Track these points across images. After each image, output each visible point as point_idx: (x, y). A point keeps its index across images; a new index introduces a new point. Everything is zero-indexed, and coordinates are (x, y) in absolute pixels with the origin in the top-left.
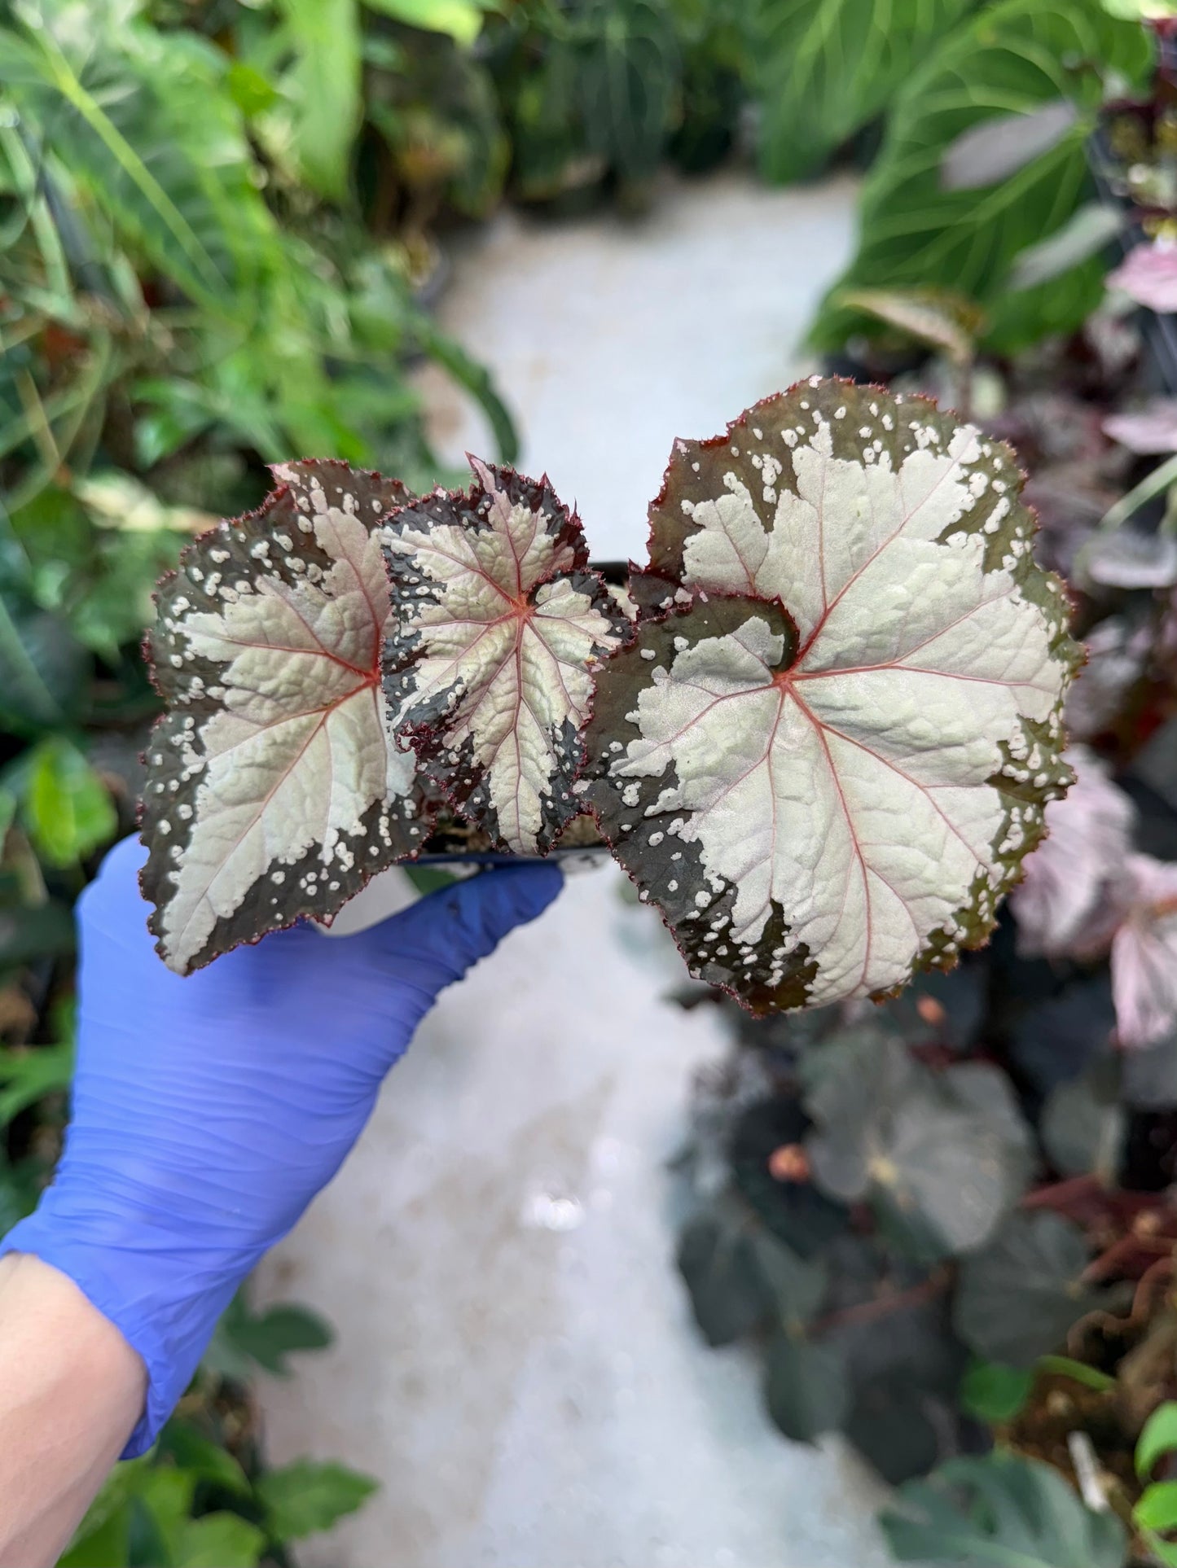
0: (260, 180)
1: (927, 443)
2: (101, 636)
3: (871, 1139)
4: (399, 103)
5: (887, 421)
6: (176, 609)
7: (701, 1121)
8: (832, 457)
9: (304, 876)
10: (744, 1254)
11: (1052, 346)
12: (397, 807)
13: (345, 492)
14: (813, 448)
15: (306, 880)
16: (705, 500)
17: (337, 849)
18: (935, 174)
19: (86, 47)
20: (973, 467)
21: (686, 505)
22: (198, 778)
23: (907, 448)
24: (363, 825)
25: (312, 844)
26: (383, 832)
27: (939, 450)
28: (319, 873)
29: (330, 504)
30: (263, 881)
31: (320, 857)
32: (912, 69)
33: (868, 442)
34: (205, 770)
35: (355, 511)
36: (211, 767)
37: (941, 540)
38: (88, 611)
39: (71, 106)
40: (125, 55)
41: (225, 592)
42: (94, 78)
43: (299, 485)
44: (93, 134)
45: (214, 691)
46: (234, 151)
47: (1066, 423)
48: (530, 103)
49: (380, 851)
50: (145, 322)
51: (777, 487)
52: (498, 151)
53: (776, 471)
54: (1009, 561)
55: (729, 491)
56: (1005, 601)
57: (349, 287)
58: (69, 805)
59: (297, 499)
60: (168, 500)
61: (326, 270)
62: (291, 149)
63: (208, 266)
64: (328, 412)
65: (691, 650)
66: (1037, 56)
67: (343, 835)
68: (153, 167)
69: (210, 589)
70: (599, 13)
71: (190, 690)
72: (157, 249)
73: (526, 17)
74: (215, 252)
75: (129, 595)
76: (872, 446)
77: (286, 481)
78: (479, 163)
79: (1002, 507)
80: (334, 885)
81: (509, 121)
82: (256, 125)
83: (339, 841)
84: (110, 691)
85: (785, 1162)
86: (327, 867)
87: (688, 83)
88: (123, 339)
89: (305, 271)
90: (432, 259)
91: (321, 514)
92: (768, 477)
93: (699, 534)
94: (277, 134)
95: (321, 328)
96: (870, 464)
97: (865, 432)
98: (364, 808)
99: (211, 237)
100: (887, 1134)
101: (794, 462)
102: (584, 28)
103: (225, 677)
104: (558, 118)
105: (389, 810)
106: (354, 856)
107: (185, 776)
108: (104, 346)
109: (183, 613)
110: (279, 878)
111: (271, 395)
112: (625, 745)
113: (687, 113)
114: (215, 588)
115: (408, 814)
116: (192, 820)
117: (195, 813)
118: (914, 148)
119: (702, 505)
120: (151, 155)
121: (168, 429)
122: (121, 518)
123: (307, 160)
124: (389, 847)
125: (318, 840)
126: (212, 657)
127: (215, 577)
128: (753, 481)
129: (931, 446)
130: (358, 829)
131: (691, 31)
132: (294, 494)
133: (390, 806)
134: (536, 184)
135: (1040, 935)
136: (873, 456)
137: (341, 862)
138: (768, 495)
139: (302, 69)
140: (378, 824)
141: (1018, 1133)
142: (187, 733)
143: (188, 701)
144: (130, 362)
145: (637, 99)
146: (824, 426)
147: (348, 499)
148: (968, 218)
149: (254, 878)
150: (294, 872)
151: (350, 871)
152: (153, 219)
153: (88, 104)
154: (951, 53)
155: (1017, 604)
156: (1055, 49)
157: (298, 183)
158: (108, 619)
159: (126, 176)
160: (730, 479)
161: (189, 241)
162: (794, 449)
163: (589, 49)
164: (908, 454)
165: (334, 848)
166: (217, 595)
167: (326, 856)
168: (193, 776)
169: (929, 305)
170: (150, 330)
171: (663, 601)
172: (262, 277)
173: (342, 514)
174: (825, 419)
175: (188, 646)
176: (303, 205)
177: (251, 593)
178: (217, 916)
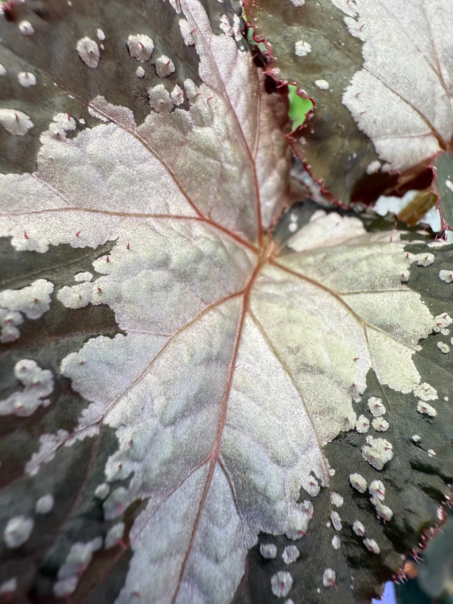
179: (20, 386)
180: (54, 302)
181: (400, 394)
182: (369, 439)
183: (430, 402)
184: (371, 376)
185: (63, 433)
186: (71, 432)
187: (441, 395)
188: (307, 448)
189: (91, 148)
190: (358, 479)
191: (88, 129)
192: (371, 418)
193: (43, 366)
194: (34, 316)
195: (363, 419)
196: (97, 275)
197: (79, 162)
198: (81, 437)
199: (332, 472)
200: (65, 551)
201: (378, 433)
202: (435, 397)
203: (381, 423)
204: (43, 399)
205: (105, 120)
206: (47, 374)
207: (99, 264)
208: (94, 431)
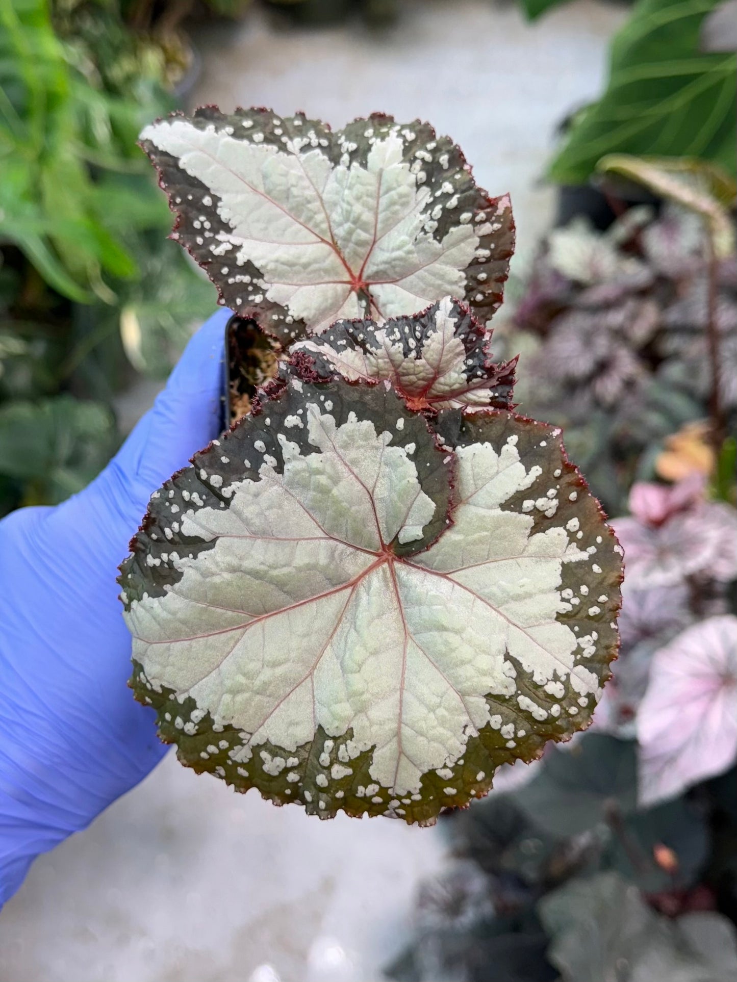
1: (582, 646)
5: (594, 610)
6: (406, 132)
8: (563, 562)
9: (208, 219)
12: (257, 290)
13: (491, 250)
14: (567, 547)
15: (205, 221)
16: (520, 453)
17: (228, 244)
20: (567, 685)
21: (513, 439)
22: (283, 148)
23: (576, 629)
24: (245, 263)
25: (231, 226)
26: (239, 278)
27: (579, 657)
28: (210, 230)
29: (482, 237)
30: (206, 190)
31: (222, 232)
33: (577, 593)
34: (289, 153)
35: (478, 258)
36: (292, 157)
37: (508, 657)
41: (418, 165)
43: (495, 214)
45: (346, 158)
49: (224, 275)
51: (535, 512)
53: (547, 510)
54: (496, 721)
55: (528, 470)
56: (464, 719)
59: (484, 212)
65: (407, 456)
67: (236, 248)
69: (420, 154)
71: (348, 142)
76: (574, 596)
77: (497, 204)
79: (539, 713)
80: (200, 240)
83: (233, 245)
86: (214, 237)
90: (187, 55)
91: (474, 230)
92: (541, 503)
93: (494, 452)
96: (561, 595)
97: (584, 589)
98: (257, 264)
101: (556, 528)
103: (355, 164)
105: (256, 284)
106: (222, 256)
107: (284, 139)
109: (404, 136)
110: (207, 201)
112: (331, 413)
114: (421, 157)
115: (251, 298)
116: (251, 140)
117: (257, 144)
119: (515, 450)
124: (227, 282)
125: (234, 232)
126: (371, 156)
127: (428, 157)
128: (537, 490)
129: (579, 650)
130: (241, 258)
132: (489, 210)
133: (258, 285)
136: (567, 597)
137: (217, 246)
138: (528, 504)
140: (244, 275)
142: (317, 140)
143: (339, 142)
146: (584, 556)
147: (486, 253)
149: (207, 183)
150: (211, 213)
151: (211, 252)
155: (464, 732)
160: (537, 471)
162: (565, 528)
164: (572, 629)
165: (229, 242)
166: (415, 158)
167: (222, 236)
168: (285, 144)
171: (441, 436)
173: (475, 247)
174: (590, 556)
175: (379, 140)
177: (417, 182)
178: (180, 157)
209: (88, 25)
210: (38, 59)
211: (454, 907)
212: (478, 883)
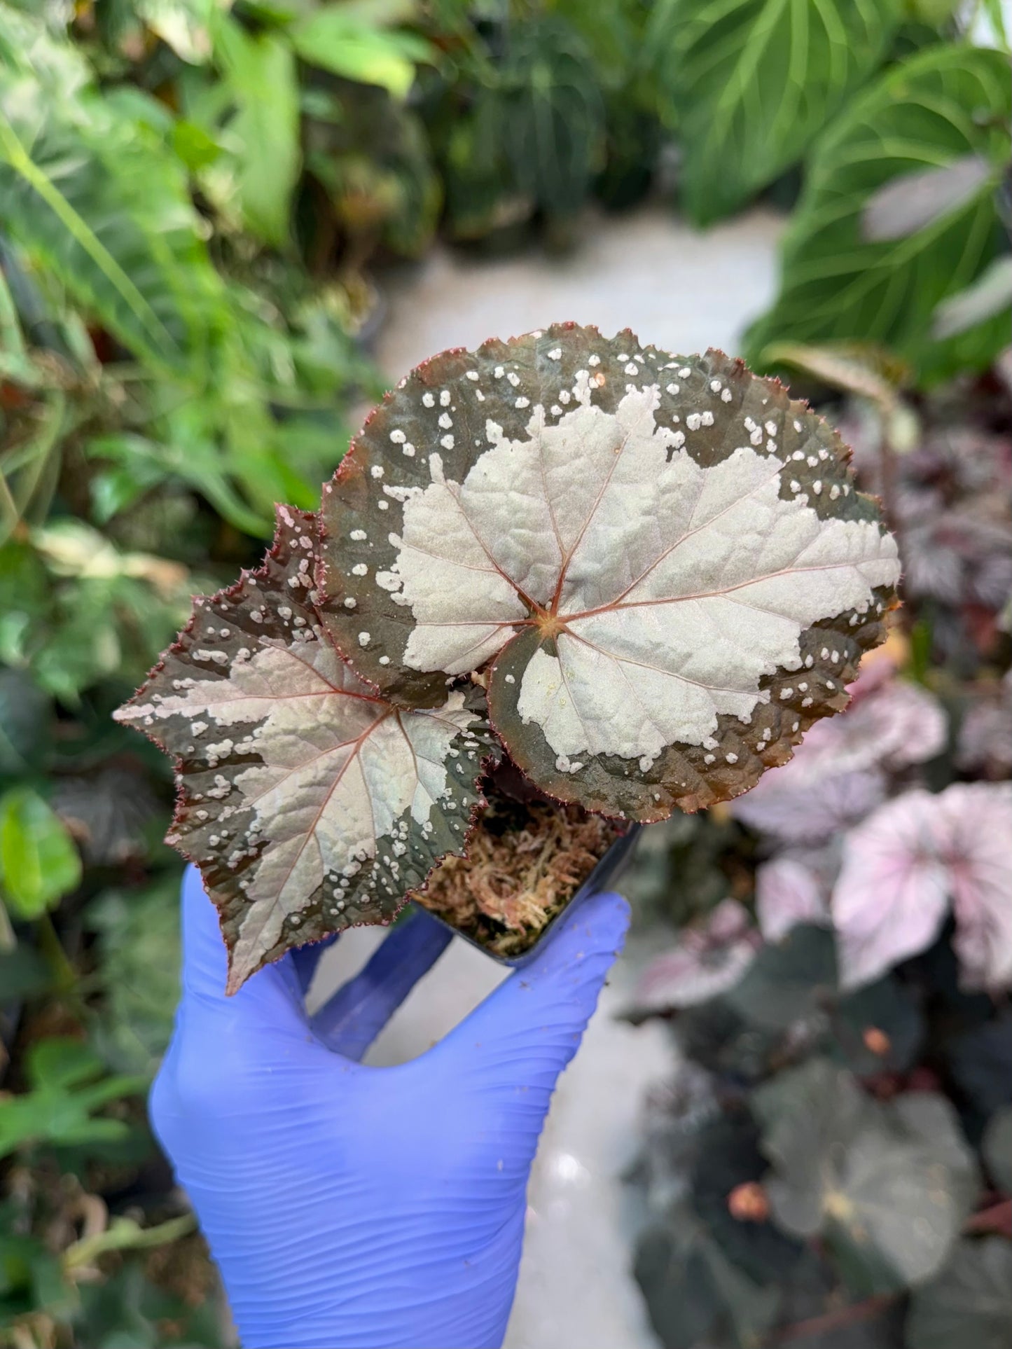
0: (204, 231)
2: (63, 683)
3: (826, 1173)
4: (336, 151)
7: (653, 1139)
10: (696, 1264)
11: (964, 381)
18: (854, 220)
19: (36, 122)
32: (828, 123)
38: (48, 658)
39: (23, 180)
40: (75, 129)
42: (44, 153)
44: (46, 207)
46: (182, 216)
47: (980, 455)
48: (461, 148)
50: (97, 376)
52: (431, 194)
57: (295, 332)
58: (35, 857)
60: (123, 544)
61: (270, 314)
62: (235, 199)
63: (159, 332)
64: (277, 454)
66: (947, 110)
68: (104, 237)
70: (524, 62)
72: (110, 317)
73: (456, 67)
74: (165, 317)
75: (87, 642)
78: (414, 206)
81: (440, 163)
82: (200, 178)
84: (71, 732)
85: (745, 1200)
87: (611, 126)
88: (76, 395)
89: (251, 318)
90: (371, 299)
94: (219, 185)
95: (268, 377)
99: (162, 303)
100: (841, 1168)
102: (512, 78)
104: (488, 161)
108: (59, 402)
111: (219, 439)
113: (611, 156)
118: (830, 196)
120: (102, 224)
121: (123, 484)
122: (80, 567)
123: (249, 209)
131: (613, 78)
134: (468, 225)
135: (983, 971)
139: (243, 122)
141: (962, 1158)
144: (83, 416)
145: (563, 143)
148: (881, 263)
152: (106, 288)
153: (39, 178)
154: (865, 108)
156: (966, 103)
157: (241, 230)
158: (67, 666)
159: (79, 247)
161: (140, 307)
163: (516, 96)
169: (856, 359)
170: (102, 385)
172: (213, 337)
176: (246, 251)
179: (216, 786)
180: (233, 751)
181: (417, 823)
182: (396, 842)
183: (427, 832)
184: (408, 810)
185: (234, 807)
186: (238, 808)
187: (433, 830)
188: (367, 836)
189: (259, 665)
190: (386, 859)
191: (258, 654)
192: (399, 831)
193: (226, 779)
194: (223, 757)
195: (395, 831)
196: (255, 738)
197: (253, 673)
198: (241, 810)
199: (377, 852)
200: (231, 853)
201: (401, 841)
202: (430, 830)
203: (403, 836)
204: (226, 792)
205: (268, 645)
206: (228, 782)
207: (256, 732)
208: (247, 809)
209: (270, 273)
210: (197, 296)
211: (679, 1106)
212: (700, 1082)
